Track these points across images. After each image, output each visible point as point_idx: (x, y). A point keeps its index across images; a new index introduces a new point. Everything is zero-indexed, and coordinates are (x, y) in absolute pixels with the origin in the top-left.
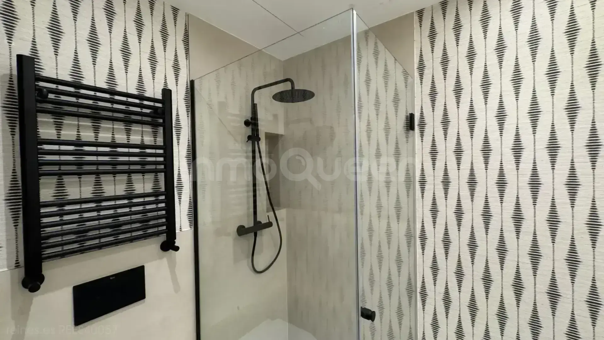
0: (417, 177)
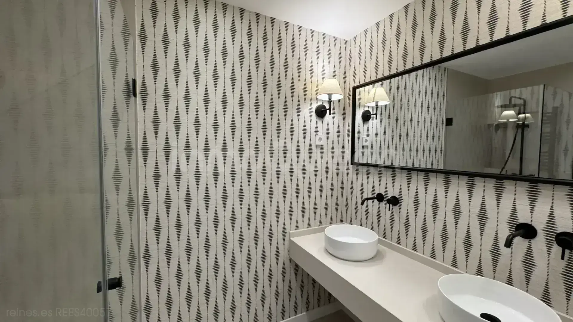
0: (139, 145)
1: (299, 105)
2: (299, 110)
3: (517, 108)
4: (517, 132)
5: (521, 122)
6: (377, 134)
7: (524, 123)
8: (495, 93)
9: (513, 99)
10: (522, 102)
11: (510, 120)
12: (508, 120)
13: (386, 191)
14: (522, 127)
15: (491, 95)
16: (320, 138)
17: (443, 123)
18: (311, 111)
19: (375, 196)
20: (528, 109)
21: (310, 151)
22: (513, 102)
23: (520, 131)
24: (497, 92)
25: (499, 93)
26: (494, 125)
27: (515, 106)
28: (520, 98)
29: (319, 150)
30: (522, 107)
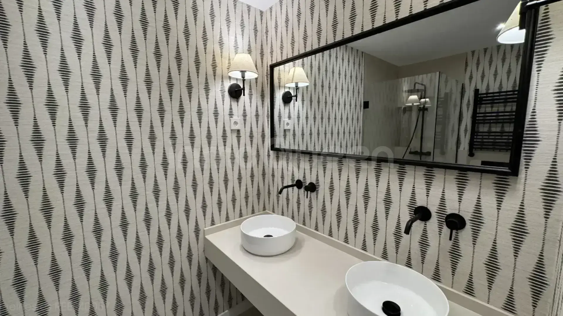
1: (207, 83)
2: (207, 89)
3: (420, 93)
4: (419, 114)
5: (422, 106)
6: (299, 117)
7: (424, 106)
8: (403, 79)
9: (417, 85)
10: (423, 88)
11: (415, 104)
12: (413, 104)
13: (304, 177)
14: (423, 109)
15: (400, 80)
16: (235, 122)
17: (361, 106)
18: (223, 91)
19: (295, 183)
20: (428, 94)
21: (224, 137)
22: (417, 88)
23: (421, 113)
24: (404, 77)
25: (406, 78)
26: (402, 108)
27: (418, 91)
28: (422, 84)
29: (235, 135)
30: (423, 92)
